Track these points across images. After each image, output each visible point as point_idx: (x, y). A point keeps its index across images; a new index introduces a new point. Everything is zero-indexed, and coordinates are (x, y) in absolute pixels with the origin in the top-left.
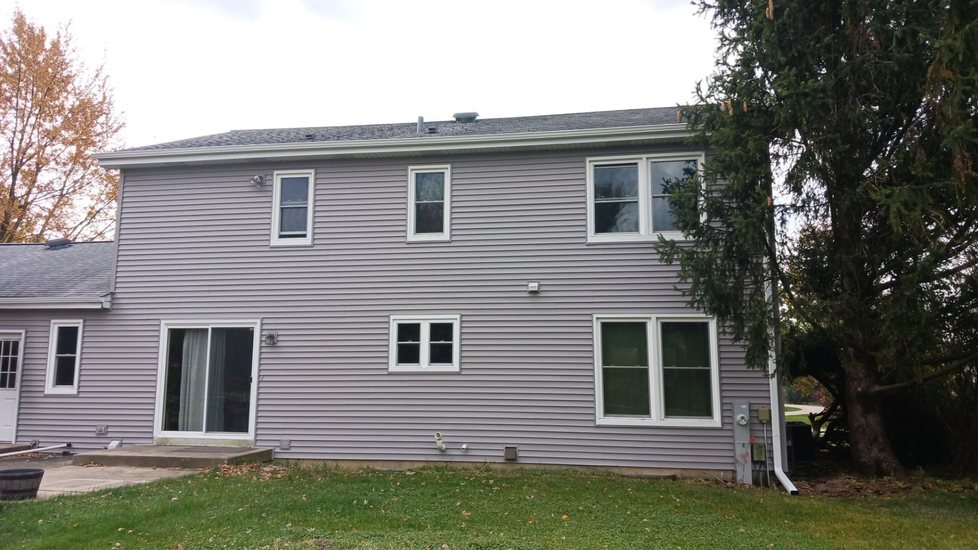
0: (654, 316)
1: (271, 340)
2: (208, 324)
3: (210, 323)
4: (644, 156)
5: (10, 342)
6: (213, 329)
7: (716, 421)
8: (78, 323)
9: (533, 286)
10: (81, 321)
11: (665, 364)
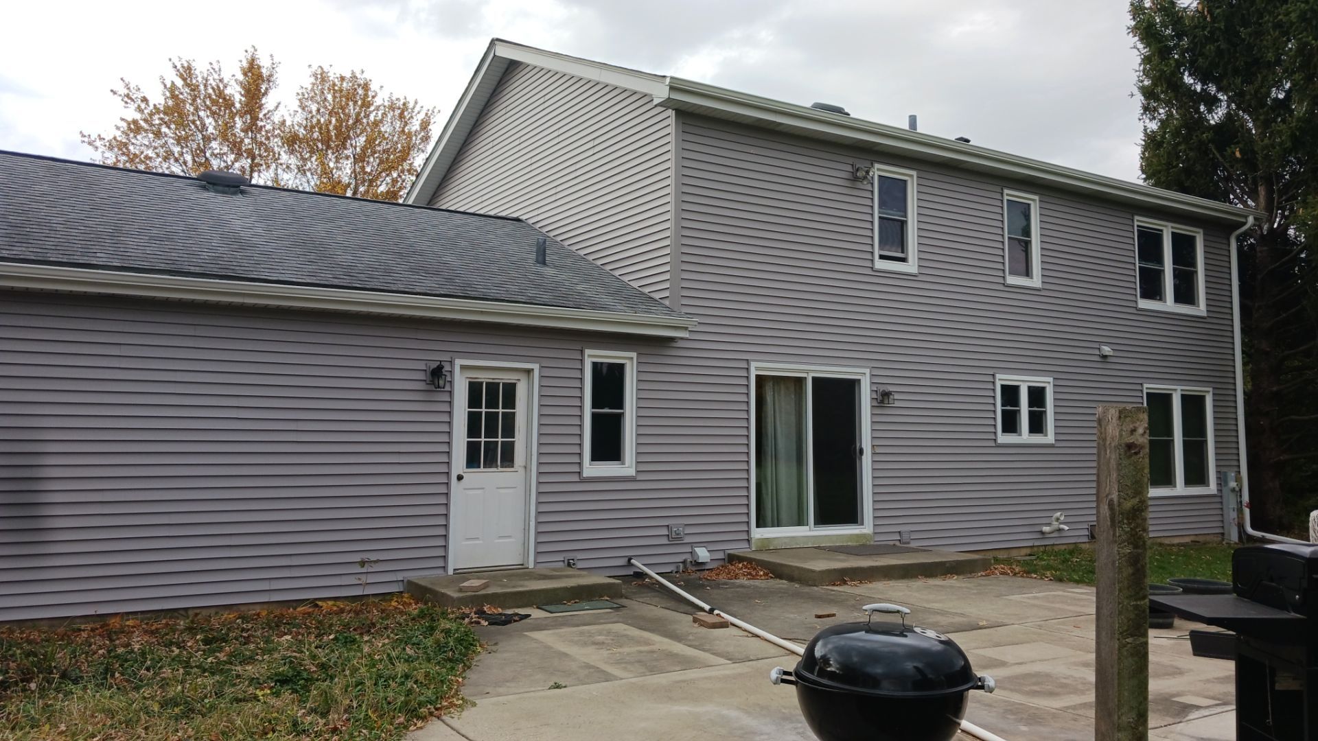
0: (1179, 388)
1: (883, 398)
2: (807, 372)
3: (811, 370)
4: (1170, 224)
5: (499, 384)
6: (814, 379)
7: (1212, 488)
8: (628, 359)
9: (1106, 350)
10: (635, 354)
11: (1184, 436)
